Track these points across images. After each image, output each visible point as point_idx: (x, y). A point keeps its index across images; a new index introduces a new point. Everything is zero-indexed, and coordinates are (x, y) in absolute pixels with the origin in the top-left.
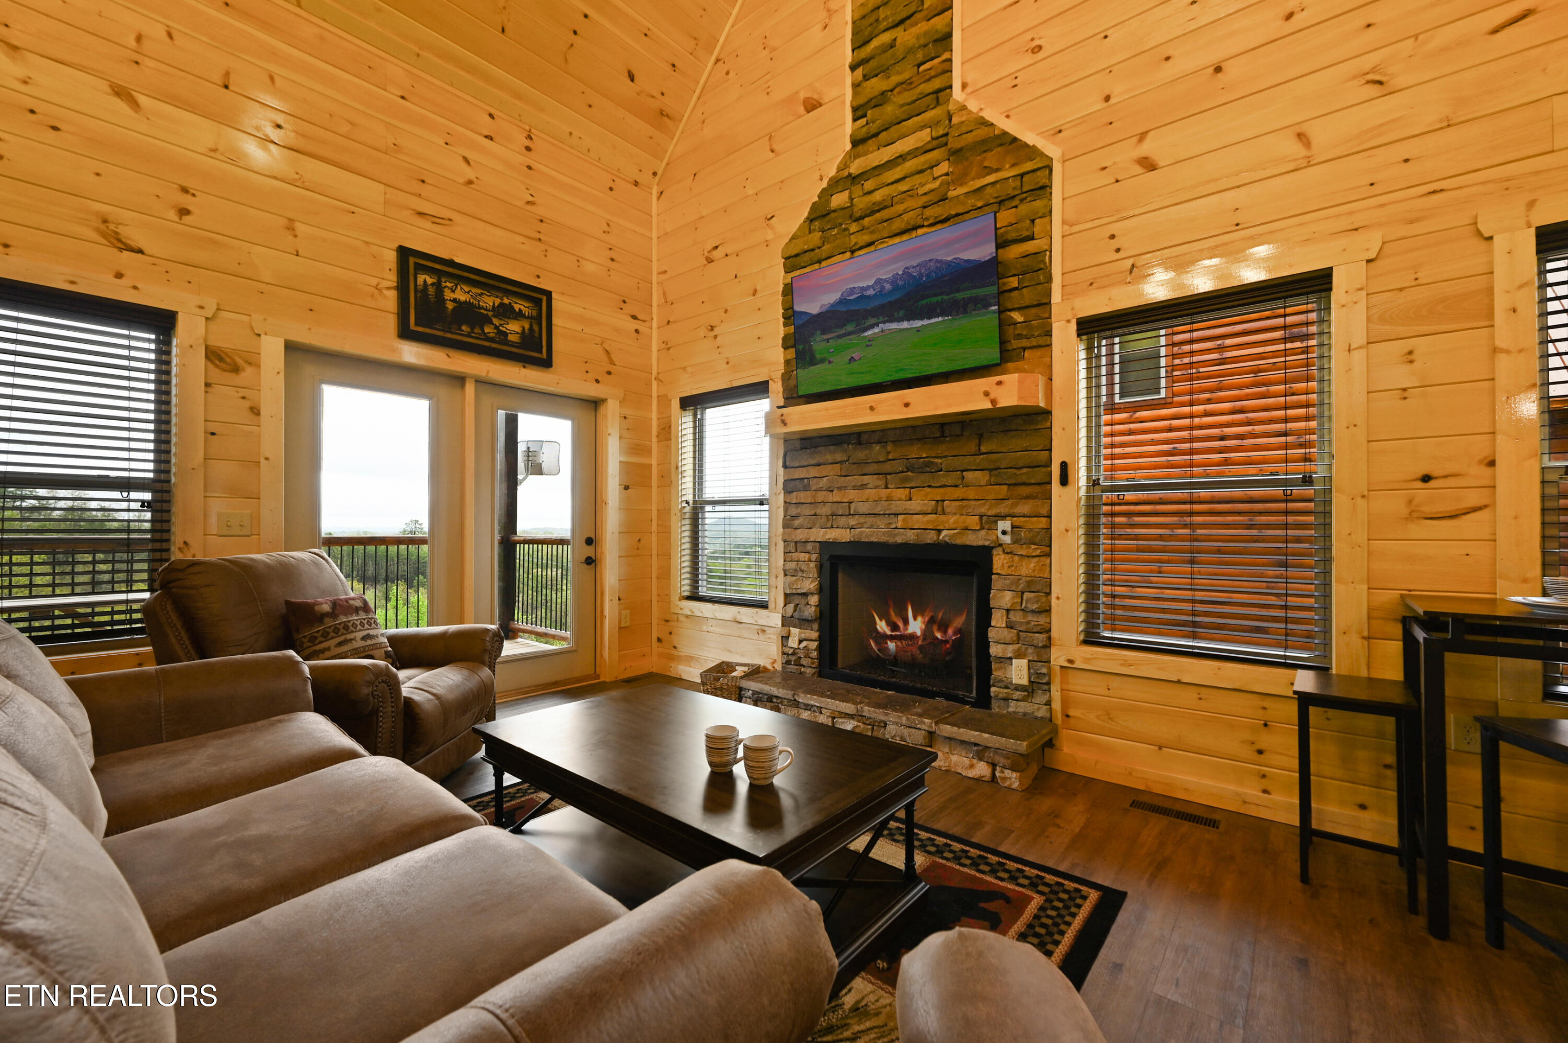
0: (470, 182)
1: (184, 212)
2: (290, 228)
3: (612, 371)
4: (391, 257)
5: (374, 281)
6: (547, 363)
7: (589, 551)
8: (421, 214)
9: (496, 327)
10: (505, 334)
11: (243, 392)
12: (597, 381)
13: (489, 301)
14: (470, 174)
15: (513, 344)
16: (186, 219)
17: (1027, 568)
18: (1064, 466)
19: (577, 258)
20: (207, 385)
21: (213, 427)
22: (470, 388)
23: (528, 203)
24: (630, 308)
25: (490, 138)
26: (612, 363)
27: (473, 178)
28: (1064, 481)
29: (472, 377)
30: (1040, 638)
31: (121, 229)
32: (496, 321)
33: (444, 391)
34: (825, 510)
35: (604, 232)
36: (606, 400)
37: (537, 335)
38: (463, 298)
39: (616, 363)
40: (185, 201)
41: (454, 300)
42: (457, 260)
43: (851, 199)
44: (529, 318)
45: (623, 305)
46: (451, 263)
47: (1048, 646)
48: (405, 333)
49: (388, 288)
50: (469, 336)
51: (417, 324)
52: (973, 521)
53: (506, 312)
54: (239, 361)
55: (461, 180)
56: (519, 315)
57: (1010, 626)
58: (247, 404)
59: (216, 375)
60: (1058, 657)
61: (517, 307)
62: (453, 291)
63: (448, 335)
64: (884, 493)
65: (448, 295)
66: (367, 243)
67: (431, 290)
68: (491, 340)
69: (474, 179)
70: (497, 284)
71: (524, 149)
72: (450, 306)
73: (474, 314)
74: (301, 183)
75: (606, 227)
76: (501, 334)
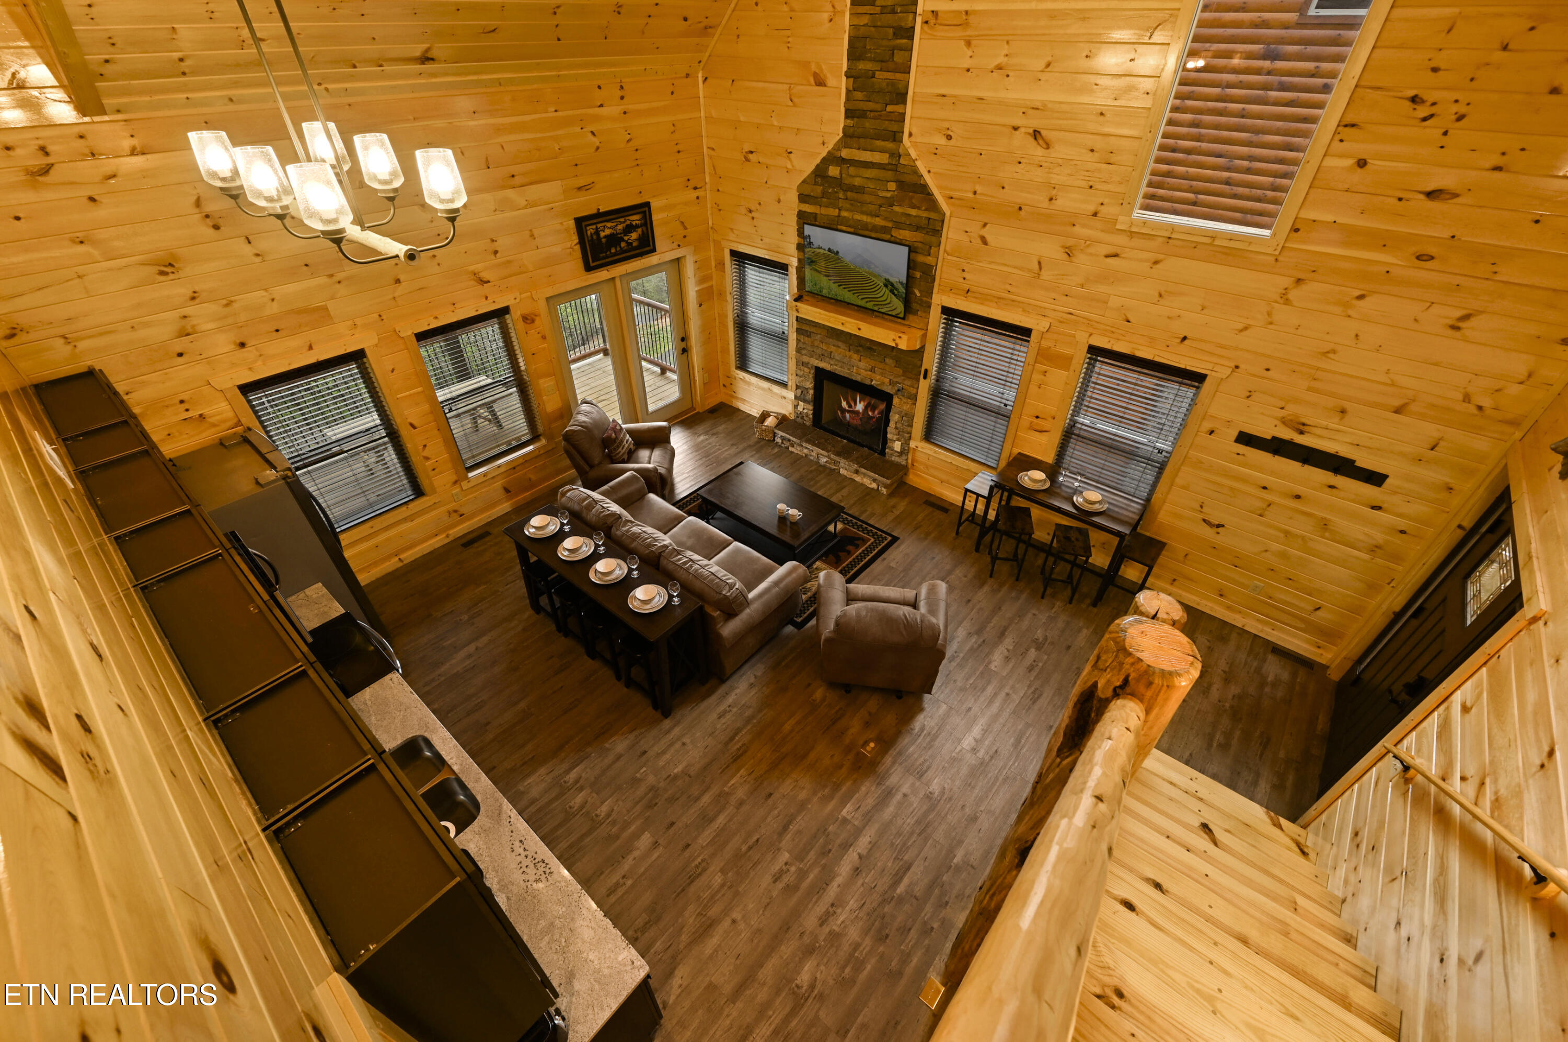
0: (598, 148)
1: (496, 252)
2: (532, 235)
3: (686, 236)
4: (573, 226)
5: (568, 245)
6: (653, 249)
7: (683, 345)
8: (580, 189)
9: (626, 242)
10: (632, 243)
11: (538, 330)
12: (679, 246)
13: (620, 226)
14: (596, 141)
15: (636, 247)
16: (498, 255)
17: (906, 407)
18: (926, 371)
19: (659, 167)
20: (527, 333)
21: (532, 351)
22: (618, 281)
23: (628, 141)
24: (692, 184)
25: (601, 106)
26: (686, 229)
27: (598, 144)
28: (925, 377)
29: (619, 275)
30: (907, 436)
31: (480, 275)
32: (626, 238)
33: (602, 287)
34: (819, 351)
36: (684, 257)
37: (646, 234)
38: (608, 232)
39: (688, 228)
40: (494, 246)
41: (605, 237)
42: (602, 210)
43: (841, 174)
44: (641, 225)
45: (688, 183)
46: (600, 213)
47: (910, 438)
48: (589, 268)
49: (576, 245)
50: (615, 254)
51: (592, 260)
52: (887, 381)
53: (630, 229)
54: (533, 315)
55: (593, 150)
56: (636, 227)
57: (896, 428)
58: (540, 335)
59: (528, 326)
60: (913, 444)
61: (634, 223)
62: (604, 230)
63: (607, 258)
64: (848, 353)
65: (602, 234)
66: (562, 224)
67: (595, 237)
68: (626, 251)
70: (621, 213)
71: (620, 100)
72: (604, 240)
73: (614, 239)
74: (530, 205)
75: (672, 128)
76: (629, 244)
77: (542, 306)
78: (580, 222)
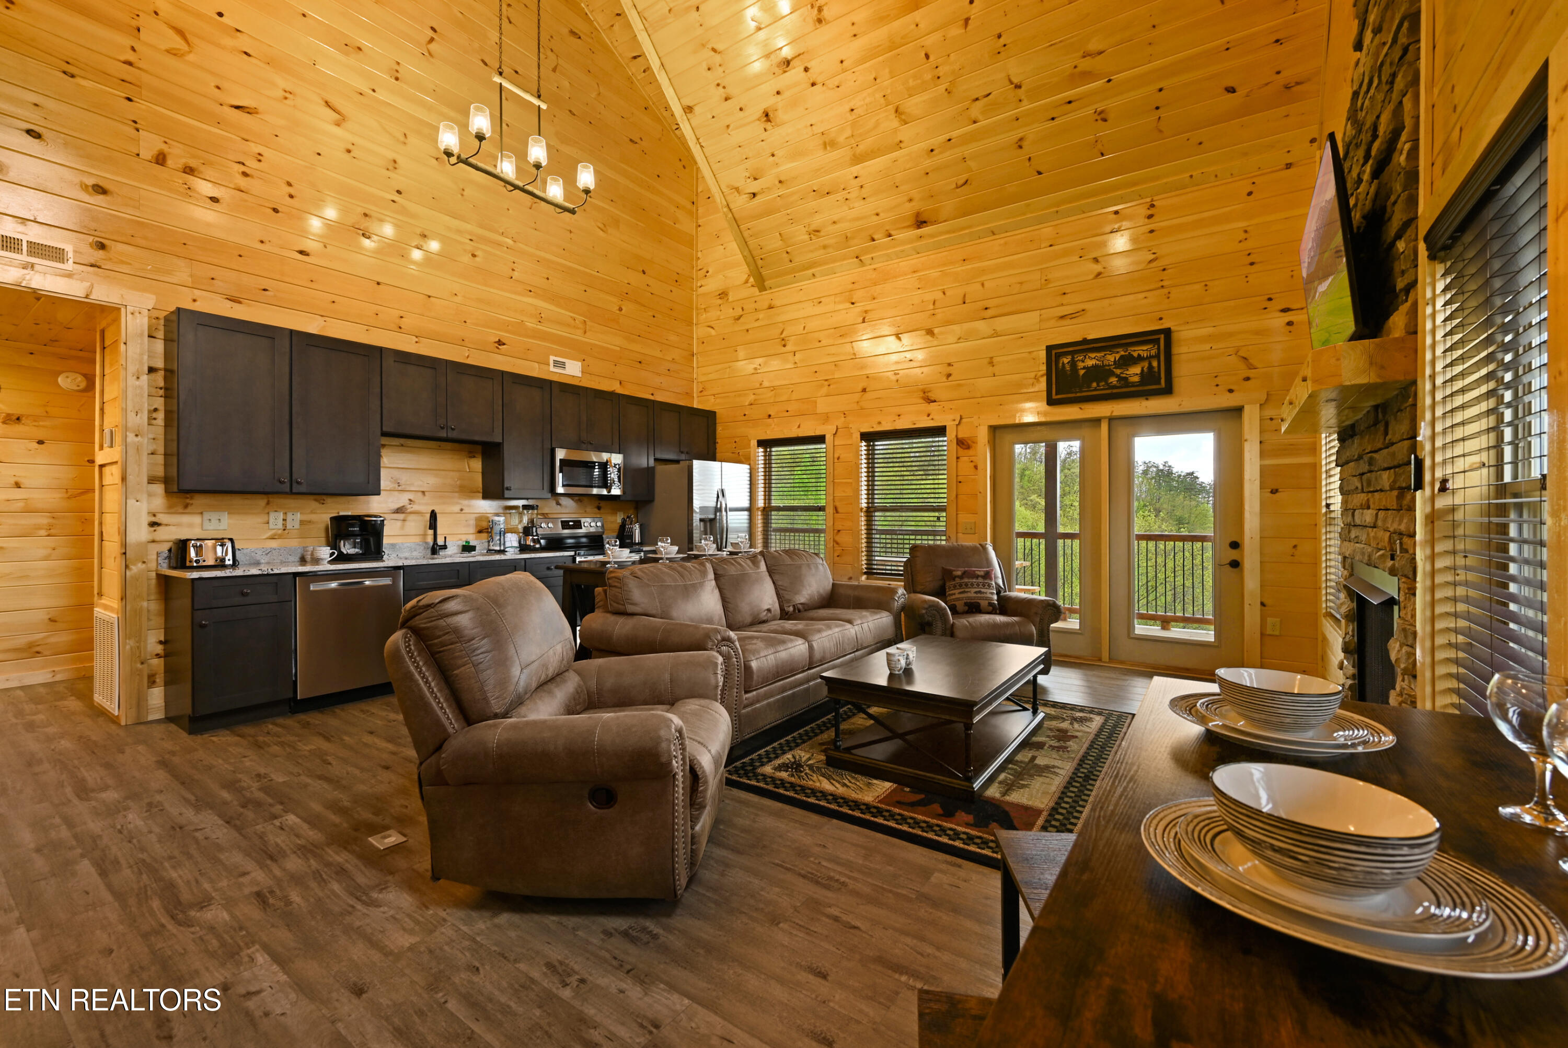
0: (1099, 274)
1: (949, 375)
2: (991, 363)
3: (1251, 376)
4: (1043, 354)
5: (1033, 375)
6: (1168, 390)
7: (1232, 555)
8: (1062, 317)
9: (1118, 376)
10: (1126, 379)
11: (972, 458)
12: (1231, 391)
13: (1111, 358)
14: (1099, 268)
15: (1133, 385)
16: (950, 379)
19: (1204, 284)
20: (958, 458)
21: (960, 479)
22: (1104, 426)
23: (1150, 262)
24: (1279, 302)
25: (1117, 231)
26: (1251, 367)
29: (1105, 418)
31: (930, 394)
32: (1118, 371)
33: (1086, 431)
35: (1240, 241)
36: (1244, 407)
37: (1156, 369)
38: (1090, 363)
39: (1258, 365)
40: (950, 369)
41: (1084, 368)
42: (1090, 337)
44: (1150, 358)
45: (1268, 304)
46: (1085, 341)
48: (1052, 402)
49: (1042, 376)
50: (1095, 390)
51: (1056, 394)
53: (1127, 361)
54: (970, 442)
55: (1092, 276)
56: (1140, 358)
58: (972, 464)
59: (961, 452)
61: (1135, 354)
62: (1083, 361)
63: (1079, 395)
65: (1081, 365)
66: (1030, 352)
67: (1068, 367)
68: (1115, 387)
69: (1102, 270)
70: (1117, 342)
71: (1146, 220)
72: (1082, 372)
73: (1100, 373)
74: (996, 334)
75: (1243, 236)
76: (1124, 380)
77: (983, 435)
78: (1054, 353)
